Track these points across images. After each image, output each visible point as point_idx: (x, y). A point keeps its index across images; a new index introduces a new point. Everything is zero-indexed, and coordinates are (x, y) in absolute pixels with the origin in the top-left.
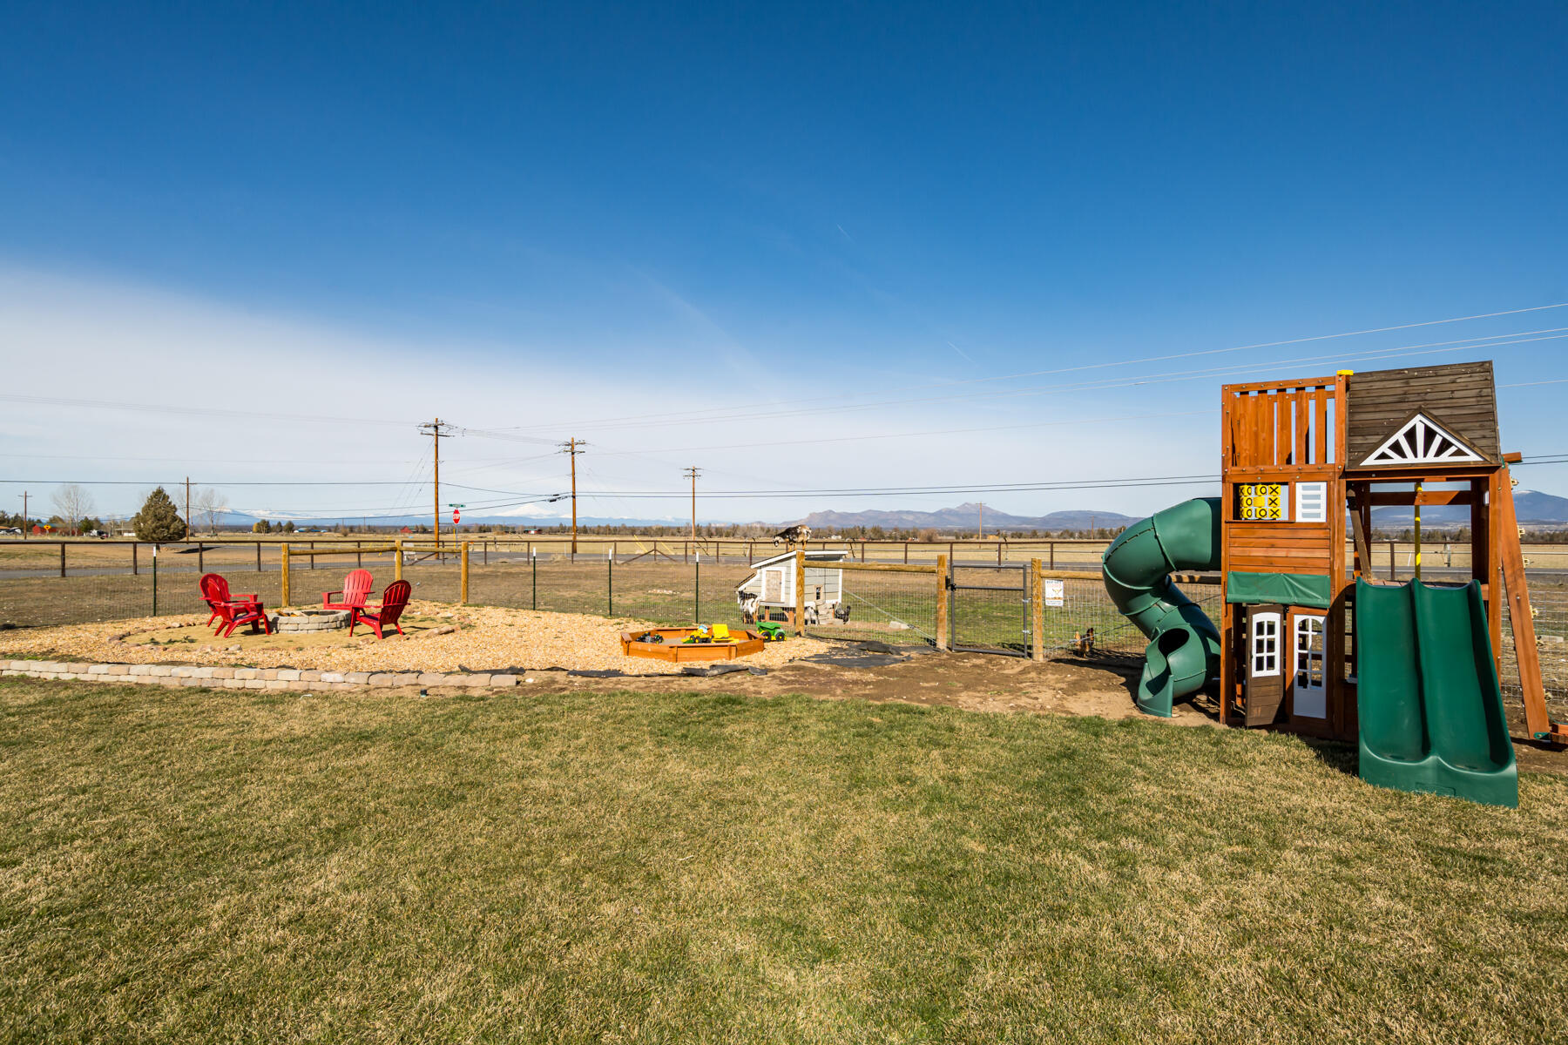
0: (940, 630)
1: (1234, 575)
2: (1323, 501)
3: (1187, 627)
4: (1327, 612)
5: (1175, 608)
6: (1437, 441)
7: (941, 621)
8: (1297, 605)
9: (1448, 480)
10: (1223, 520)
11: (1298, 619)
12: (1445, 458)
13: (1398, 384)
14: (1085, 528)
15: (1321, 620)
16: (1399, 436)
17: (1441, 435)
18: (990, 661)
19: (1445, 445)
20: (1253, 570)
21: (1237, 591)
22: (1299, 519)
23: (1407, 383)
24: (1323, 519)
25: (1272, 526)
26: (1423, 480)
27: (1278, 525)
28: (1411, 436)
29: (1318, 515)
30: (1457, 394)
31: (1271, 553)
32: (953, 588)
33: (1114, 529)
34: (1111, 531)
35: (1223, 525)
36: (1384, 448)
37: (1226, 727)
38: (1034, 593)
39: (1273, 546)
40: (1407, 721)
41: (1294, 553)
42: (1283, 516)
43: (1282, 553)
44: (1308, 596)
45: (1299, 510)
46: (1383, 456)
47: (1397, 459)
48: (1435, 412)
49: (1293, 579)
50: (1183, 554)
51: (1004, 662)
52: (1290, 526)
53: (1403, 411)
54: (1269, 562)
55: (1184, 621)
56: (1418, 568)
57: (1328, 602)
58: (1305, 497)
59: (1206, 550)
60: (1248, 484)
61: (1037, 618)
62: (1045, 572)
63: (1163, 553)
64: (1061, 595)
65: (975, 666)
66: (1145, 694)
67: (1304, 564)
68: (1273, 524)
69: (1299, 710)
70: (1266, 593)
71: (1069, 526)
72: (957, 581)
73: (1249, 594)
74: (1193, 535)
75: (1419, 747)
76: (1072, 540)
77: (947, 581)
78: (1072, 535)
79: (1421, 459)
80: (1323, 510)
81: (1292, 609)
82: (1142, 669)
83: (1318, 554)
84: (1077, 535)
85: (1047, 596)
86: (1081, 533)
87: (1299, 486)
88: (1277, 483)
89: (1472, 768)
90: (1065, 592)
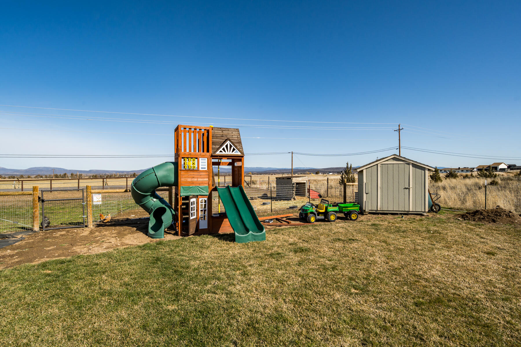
0: (36, 222)
1: (183, 187)
2: (206, 164)
3: (164, 206)
4: (207, 197)
5: (158, 200)
6: (232, 148)
7: (36, 217)
8: (200, 195)
9: (228, 159)
10: (179, 169)
11: (200, 199)
12: (234, 153)
13: (220, 132)
14: (48, 174)
15: (206, 199)
16: (224, 146)
17: (233, 147)
18: (68, 232)
19: (234, 150)
20: (188, 185)
21: (184, 193)
22: (200, 169)
23: (222, 132)
24: (206, 169)
25: (193, 171)
26: (222, 159)
27: (195, 171)
28: (227, 146)
29: (205, 168)
30: (233, 136)
31: (193, 180)
32: (43, 201)
33: (62, 174)
34: (60, 175)
35: (179, 171)
36: (221, 149)
37: (181, 237)
38: (88, 200)
39: (193, 177)
40: (239, 224)
41: (199, 180)
42: (196, 168)
43: (196, 180)
44: (203, 192)
45: (200, 167)
46: (221, 151)
47: (224, 153)
48: (232, 141)
49: (199, 187)
50: (164, 181)
51: (76, 231)
52: (198, 171)
53: (223, 139)
54: (192, 183)
55: (162, 204)
56: (219, 183)
57: (208, 194)
58: (202, 162)
59: (172, 179)
60: (186, 158)
61: (90, 210)
62: (93, 191)
63: (158, 181)
64: (101, 199)
65: (62, 235)
66: (151, 232)
67: (202, 183)
68: (193, 170)
69: (201, 227)
70: (192, 192)
71: (39, 173)
72: (45, 198)
73: (187, 193)
74: (168, 174)
75: (245, 230)
76: (42, 179)
77: (39, 198)
78: (41, 177)
79: (229, 153)
80: (206, 167)
81: (199, 197)
82: (148, 223)
83: (205, 180)
84: (44, 177)
85: (94, 201)
86: (46, 176)
87: (200, 159)
88: (195, 158)
89: (257, 233)
90: (102, 199)
